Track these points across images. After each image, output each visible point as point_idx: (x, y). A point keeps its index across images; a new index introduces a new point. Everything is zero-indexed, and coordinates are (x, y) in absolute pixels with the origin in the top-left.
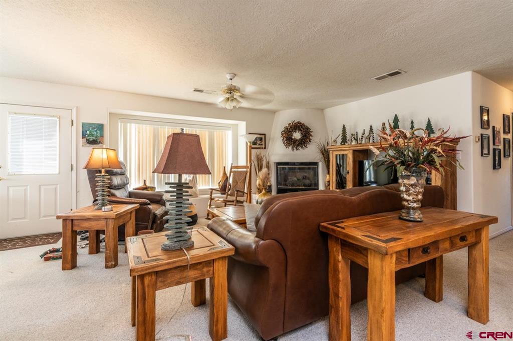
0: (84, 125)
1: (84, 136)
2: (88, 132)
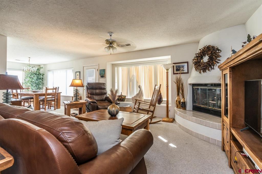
0: (100, 70)
1: (100, 75)
2: (101, 73)
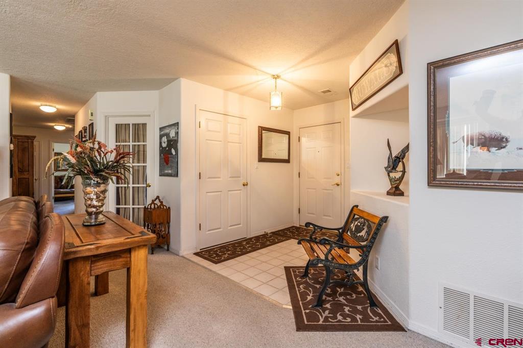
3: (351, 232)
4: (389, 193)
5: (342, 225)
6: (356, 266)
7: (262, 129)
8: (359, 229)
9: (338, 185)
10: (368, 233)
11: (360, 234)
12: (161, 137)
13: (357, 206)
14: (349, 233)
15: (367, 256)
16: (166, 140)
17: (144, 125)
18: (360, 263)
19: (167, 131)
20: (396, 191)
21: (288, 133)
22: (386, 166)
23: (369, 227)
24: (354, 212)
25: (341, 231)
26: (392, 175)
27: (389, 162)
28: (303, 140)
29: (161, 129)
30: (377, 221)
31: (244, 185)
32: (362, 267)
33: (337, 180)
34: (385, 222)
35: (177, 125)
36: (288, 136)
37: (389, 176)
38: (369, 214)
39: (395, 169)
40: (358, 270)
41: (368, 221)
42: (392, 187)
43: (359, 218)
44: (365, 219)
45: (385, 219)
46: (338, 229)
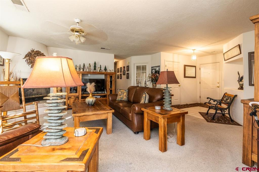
3: (224, 101)
4: (239, 89)
5: (221, 99)
6: (226, 109)
7: (185, 66)
8: (227, 100)
9: (218, 87)
10: (230, 100)
11: (228, 101)
12: (152, 70)
13: (227, 93)
14: (223, 101)
15: (230, 106)
16: (154, 71)
17: (146, 66)
18: (227, 108)
19: (155, 68)
20: (241, 88)
21: (195, 67)
22: (238, 80)
23: (231, 98)
24: (225, 95)
25: (220, 101)
26: (240, 83)
27: (239, 78)
28: (202, 69)
29: (152, 67)
30: (233, 96)
31: (179, 86)
32: (228, 109)
33: (218, 85)
34: (236, 97)
35: (159, 66)
36: (195, 68)
37: (239, 83)
38: (230, 95)
39: (241, 81)
40: (227, 110)
41: (230, 97)
42: (240, 87)
43: (227, 97)
44: (229, 96)
45: (236, 96)
46: (219, 100)
